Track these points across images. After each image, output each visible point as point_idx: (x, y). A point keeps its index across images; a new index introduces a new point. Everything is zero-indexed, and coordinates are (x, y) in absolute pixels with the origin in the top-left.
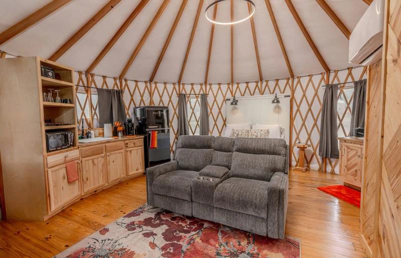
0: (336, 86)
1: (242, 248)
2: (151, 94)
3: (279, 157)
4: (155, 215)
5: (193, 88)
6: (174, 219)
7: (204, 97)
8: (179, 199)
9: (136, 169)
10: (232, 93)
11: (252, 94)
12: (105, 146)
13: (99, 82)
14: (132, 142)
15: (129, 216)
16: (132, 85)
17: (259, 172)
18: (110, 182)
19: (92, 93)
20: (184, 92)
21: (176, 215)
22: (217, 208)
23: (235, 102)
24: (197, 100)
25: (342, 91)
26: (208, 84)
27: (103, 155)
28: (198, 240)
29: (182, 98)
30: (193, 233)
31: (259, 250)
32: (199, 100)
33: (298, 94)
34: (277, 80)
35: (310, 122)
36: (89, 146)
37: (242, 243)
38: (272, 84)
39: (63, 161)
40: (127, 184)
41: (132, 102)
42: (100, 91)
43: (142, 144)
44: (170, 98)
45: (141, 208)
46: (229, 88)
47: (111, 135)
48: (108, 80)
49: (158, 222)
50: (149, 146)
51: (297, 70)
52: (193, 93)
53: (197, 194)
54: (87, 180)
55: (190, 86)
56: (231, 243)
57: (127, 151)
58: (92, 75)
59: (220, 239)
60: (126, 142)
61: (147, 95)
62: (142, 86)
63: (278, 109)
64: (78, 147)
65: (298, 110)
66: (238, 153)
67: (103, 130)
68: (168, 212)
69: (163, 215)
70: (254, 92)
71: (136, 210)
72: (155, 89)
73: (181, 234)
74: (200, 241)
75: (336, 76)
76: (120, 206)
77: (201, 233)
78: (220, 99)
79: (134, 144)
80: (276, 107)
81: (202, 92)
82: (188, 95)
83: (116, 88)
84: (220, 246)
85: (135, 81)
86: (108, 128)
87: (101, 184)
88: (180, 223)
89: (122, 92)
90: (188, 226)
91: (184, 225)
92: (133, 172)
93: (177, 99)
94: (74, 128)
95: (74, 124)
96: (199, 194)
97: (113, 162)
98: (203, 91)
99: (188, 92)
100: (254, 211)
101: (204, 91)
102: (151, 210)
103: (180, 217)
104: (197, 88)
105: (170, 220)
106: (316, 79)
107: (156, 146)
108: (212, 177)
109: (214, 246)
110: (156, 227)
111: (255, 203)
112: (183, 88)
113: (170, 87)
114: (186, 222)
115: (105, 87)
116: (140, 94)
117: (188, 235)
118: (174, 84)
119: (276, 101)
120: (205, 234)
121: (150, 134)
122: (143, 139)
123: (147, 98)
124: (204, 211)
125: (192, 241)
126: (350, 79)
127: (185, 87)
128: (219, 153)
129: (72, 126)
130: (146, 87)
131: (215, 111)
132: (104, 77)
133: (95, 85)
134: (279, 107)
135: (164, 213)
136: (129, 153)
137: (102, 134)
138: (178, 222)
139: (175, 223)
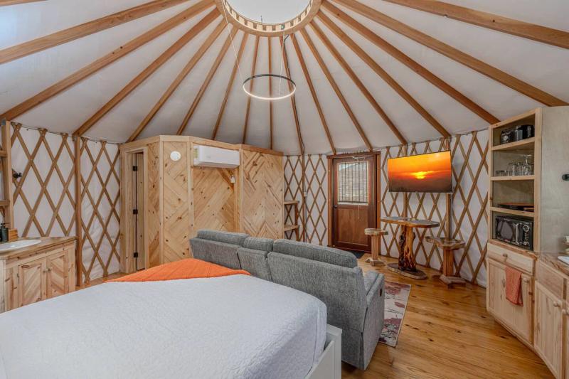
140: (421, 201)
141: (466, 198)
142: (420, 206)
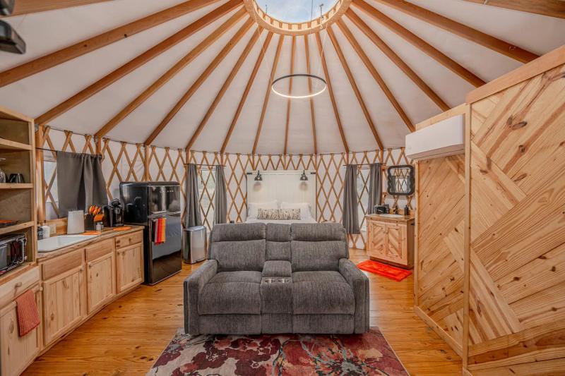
0: (356, 166)
1: (338, 356)
2: (146, 163)
3: (341, 242)
4: (204, 346)
5: (205, 157)
6: (235, 344)
7: (220, 169)
8: (242, 314)
9: (131, 279)
10: (253, 165)
11: (275, 167)
12: (85, 250)
13: (58, 141)
14: (126, 238)
15: (163, 360)
16: (115, 148)
17: (325, 262)
18: (91, 310)
19: (45, 158)
20: (192, 162)
21: (235, 339)
22: (297, 315)
23: (258, 178)
24: (211, 173)
25: (360, 172)
26: (224, 153)
27: (81, 267)
28: (286, 364)
29: (192, 170)
30: (274, 356)
31: (354, 351)
32: (214, 172)
33: (322, 171)
34: (301, 155)
35: (333, 199)
36: (58, 255)
37: (334, 350)
38: (296, 159)
39: (12, 296)
40: (120, 307)
41: (115, 173)
42: (59, 156)
43: (141, 238)
44: (174, 168)
45: (173, 342)
46: (249, 159)
47: (82, 229)
48: (73, 137)
49: (216, 356)
50: (153, 240)
51: (321, 148)
52: (205, 163)
53: (270, 302)
54: (52, 319)
55: (202, 154)
56: (323, 354)
57: (118, 254)
58: (46, 129)
59: (309, 353)
60: (118, 238)
61: (139, 164)
62: (131, 150)
63: (304, 186)
64: (37, 262)
65: (322, 187)
66: (297, 242)
67: (66, 221)
68: (221, 337)
69: (216, 342)
70: (277, 167)
71: (168, 348)
72: (151, 156)
73: (260, 363)
74: (290, 365)
75: (354, 157)
76: (133, 349)
77: (282, 353)
78: (239, 172)
79: (130, 240)
80: (302, 184)
81: (216, 163)
82: (199, 166)
83: (88, 152)
84: (315, 362)
85: (121, 142)
86: (75, 219)
87: (77, 318)
88: (249, 348)
89: (100, 159)
90: (261, 349)
91: (255, 349)
92: (126, 286)
93: (184, 170)
94: (30, 228)
95: (30, 220)
96: (272, 302)
97: (97, 275)
98: (218, 161)
99: (199, 162)
100: (341, 309)
101: (220, 161)
102: (193, 341)
103: (242, 339)
104: (211, 158)
105: (231, 348)
106: (338, 158)
107: (163, 239)
108: (282, 276)
109: (308, 364)
110: (220, 365)
111: (343, 300)
112: (193, 156)
113: (174, 154)
114: (255, 345)
115: (69, 150)
116: (129, 162)
117: (270, 362)
118: (180, 150)
119: (304, 178)
120: (289, 353)
121: (154, 223)
122: (142, 232)
123: (139, 168)
124: (279, 323)
125: (281, 368)
126: (365, 162)
127: (195, 154)
128: (275, 243)
129: (28, 224)
130: (139, 152)
131: (233, 187)
132: (68, 133)
133: (50, 144)
134: (306, 185)
135: (216, 340)
136: (121, 256)
137: (65, 230)
138: (245, 348)
139: (242, 350)
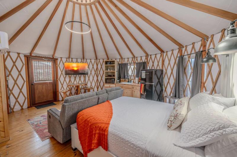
140: (80, 78)
141: (89, 76)
142: (75, 79)
